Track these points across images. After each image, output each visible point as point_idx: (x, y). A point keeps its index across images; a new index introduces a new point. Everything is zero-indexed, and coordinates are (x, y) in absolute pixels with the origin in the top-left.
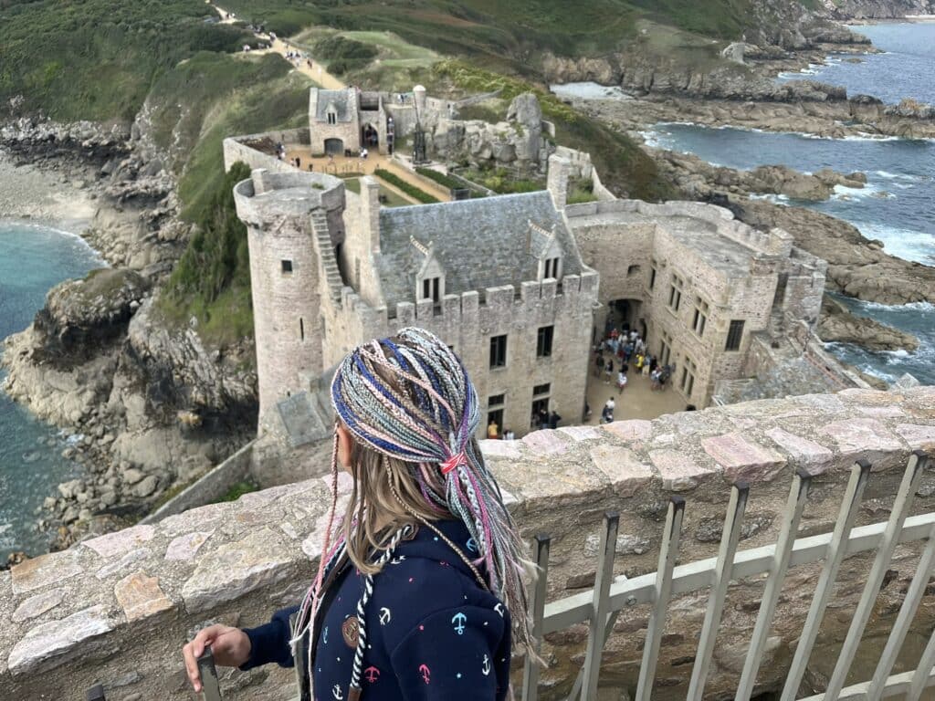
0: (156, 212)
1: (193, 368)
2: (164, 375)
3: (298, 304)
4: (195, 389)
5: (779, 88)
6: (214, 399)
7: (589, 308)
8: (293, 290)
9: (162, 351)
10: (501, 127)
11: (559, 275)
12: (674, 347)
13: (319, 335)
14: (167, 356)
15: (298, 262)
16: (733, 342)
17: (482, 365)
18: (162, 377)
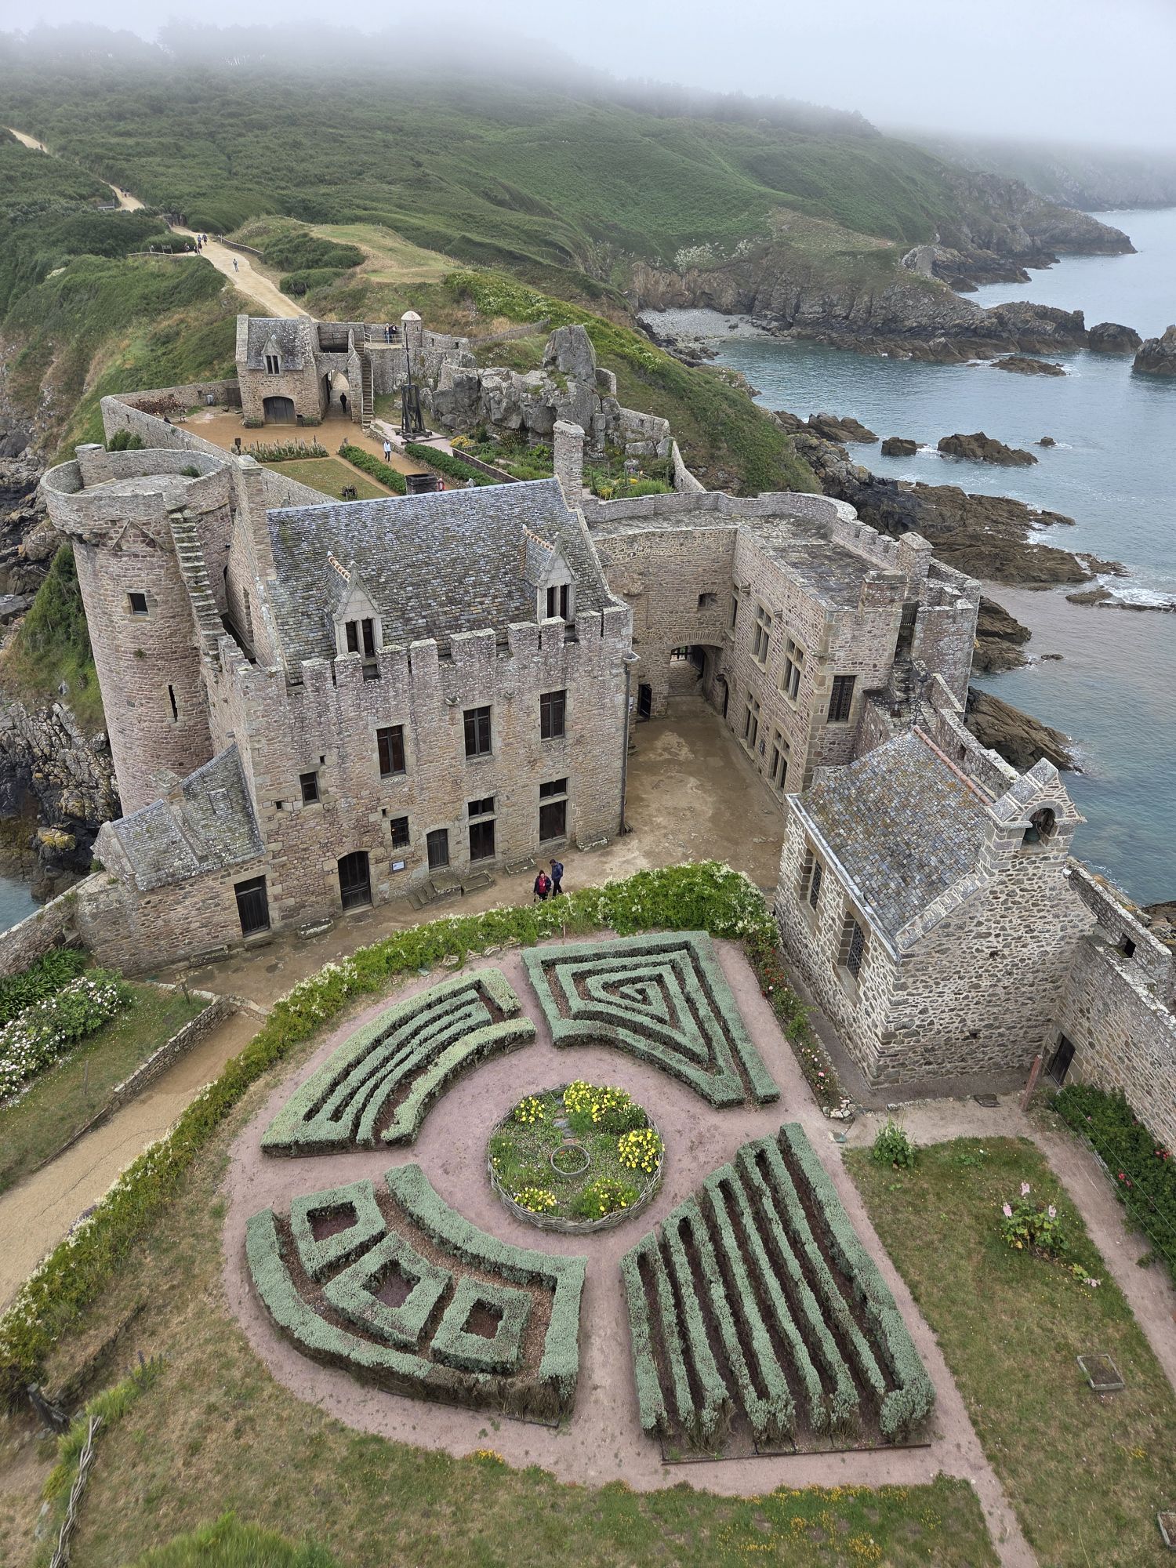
1: (64, 761)
2: (19, 772)
3: (162, 663)
6: (96, 808)
7: (618, 662)
8: (151, 641)
9: (15, 735)
10: (534, 378)
11: (571, 611)
12: (762, 716)
13: (201, 712)
14: (23, 743)
15: (156, 597)
16: (839, 709)
17: (452, 755)
18: (15, 776)
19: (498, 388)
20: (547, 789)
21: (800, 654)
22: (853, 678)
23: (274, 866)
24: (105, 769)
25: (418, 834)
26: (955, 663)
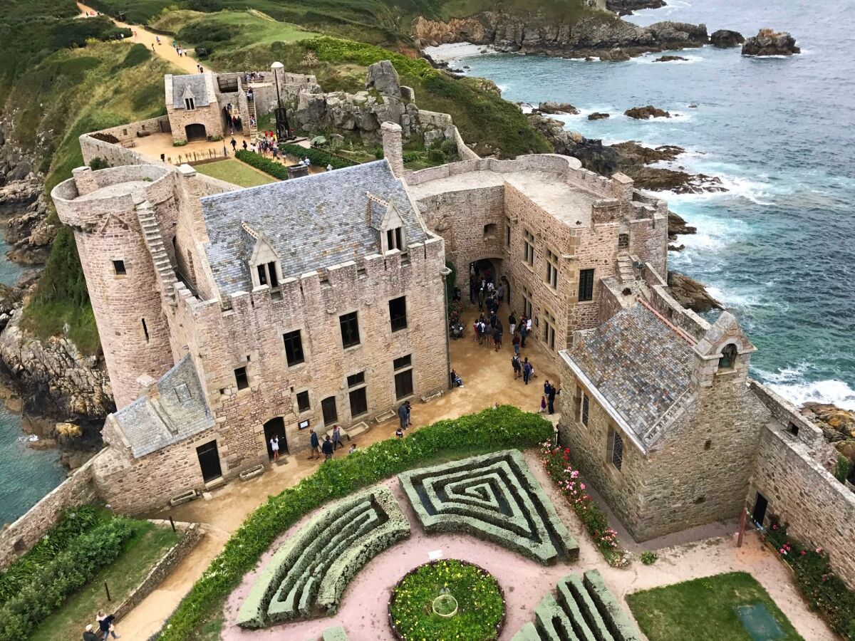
0: (25, 217)
1: (70, 377)
2: (40, 387)
3: (136, 304)
4: (73, 398)
5: (643, 32)
6: (94, 406)
7: (438, 274)
8: (129, 291)
9: (36, 363)
10: (360, 96)
11: (404, 245)
12: (535, 301)
13: (164, 334)
14: (42, 367)
15: (131, 262)
16: (585, 292)
17: (334, 346)
18: (38, 389)
19: (336, 105)
20: (398, 363)
21: (556, 258)
22: (592, 271)
23: (221, 433)
24: (98, 379)
25: (316, 400)
26: (657, 254)
